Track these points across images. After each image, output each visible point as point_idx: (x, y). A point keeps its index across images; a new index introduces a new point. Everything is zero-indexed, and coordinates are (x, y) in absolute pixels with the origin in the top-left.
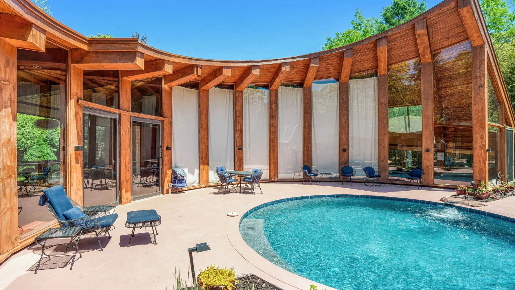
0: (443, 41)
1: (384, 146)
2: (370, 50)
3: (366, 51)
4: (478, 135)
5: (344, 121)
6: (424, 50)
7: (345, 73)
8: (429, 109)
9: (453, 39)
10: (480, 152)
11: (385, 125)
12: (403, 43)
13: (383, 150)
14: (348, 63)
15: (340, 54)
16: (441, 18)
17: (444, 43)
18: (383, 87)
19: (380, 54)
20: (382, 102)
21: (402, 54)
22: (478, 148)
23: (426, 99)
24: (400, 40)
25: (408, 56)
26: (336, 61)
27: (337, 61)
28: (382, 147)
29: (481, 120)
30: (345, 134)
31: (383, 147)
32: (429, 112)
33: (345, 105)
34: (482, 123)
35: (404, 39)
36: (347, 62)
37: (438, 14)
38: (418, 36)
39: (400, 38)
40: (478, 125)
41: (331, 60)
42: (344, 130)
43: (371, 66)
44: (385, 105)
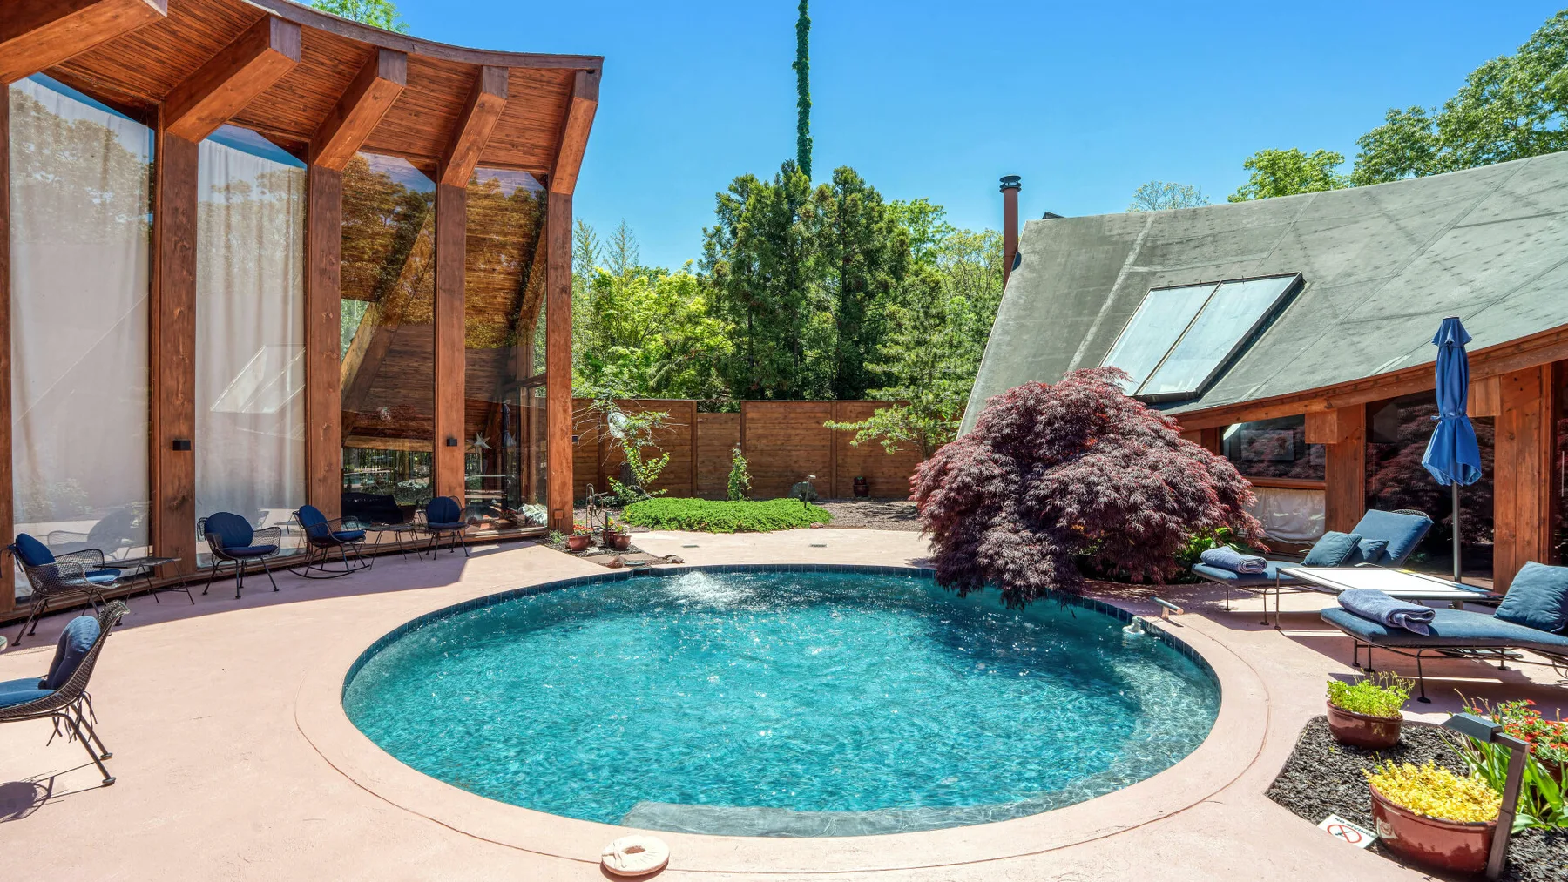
0: (500, 149)
1: (328, 427)
2: (336, 66)
3: (322, 64)
4: (558, 404)
5: (177, 312)
6: (469, 149)
7: (216, 105)
8: (456, 325)
9: (520, 154)
10: (561, 442)
11: (332, 351)
12: (425, 101)
13: (325, 440)
14: (267, 73)
15: (243, 15)
16: (527, 91)
17: (502, 153)
18: (328, 214)
19: (370, 100)
20: (323, 265)
21: (403, 130)
22: (558, 433)
23: (449, 290)
24: (424, 87)
25: (410, 144)
26: (204, 34)
27: (210, 36)
28: (321, 432)
29: (563, 369)
30: (181, 370)
31: (325, 430)
32: (456, 332)
33: (182, 240)
34: (564, 376)
35: (433, 91)
36: (266, 67)
37: (530, 77)
38: (479, 106)
39: (426, 82)
40: (559, 379)
41: (194, 16)
42: (177, 352)
43: (296, 123)
44: (334, 280)
